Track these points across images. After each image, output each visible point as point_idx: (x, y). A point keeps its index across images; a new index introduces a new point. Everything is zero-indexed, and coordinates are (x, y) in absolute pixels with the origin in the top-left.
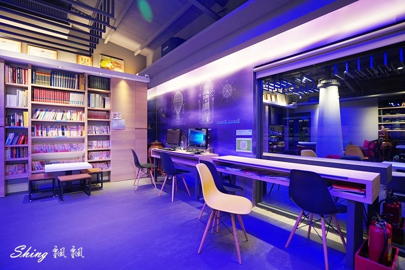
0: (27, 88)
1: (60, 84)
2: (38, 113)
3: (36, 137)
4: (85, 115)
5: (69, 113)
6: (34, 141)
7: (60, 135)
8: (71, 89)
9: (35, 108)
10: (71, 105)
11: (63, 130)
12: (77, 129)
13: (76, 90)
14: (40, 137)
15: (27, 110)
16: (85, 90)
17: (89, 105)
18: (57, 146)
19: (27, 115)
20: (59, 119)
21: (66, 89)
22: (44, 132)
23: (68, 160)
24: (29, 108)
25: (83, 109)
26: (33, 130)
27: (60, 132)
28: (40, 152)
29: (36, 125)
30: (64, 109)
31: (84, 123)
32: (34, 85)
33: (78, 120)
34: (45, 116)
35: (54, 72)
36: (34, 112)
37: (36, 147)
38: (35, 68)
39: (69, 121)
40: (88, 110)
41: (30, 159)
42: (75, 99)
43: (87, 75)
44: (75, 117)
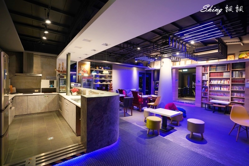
0: (208, 73)
1: (219, 70)
2: (212, 81)
3: (211, 90)
4: (230, 81)
5: (223, 81)
6: (210, 91)
7: (219, 89)
8: (224, 71)
9: (211, 80)
10: (224, 77)
11: (220, 87)
12: (227, 87)
13: (226, 71)
14: (212, 90)
15: (208, 80)
16: (230, 70)
17: (232, 76)
18: (218, 93)
19: (208, 82)
20: (219, 83)
21: (222, 71)
22: (214, 88)
23: (223, 100)
24: (209, 80)
25: (229, 79)
26: (210, 87)
27: (219, 88)
28: (212, 95)
29: (211, 85)
30: (221, 79)
31: (230, 85)
32: (210, 72)
33: (227, 84)
34: (214, 82)
35: (217, 65)
36: (210, 81)
37: (211, 93)
38: (211, 66)
39: (223, 84)
40: (232, 79)
41: (208, 97)
42: (226, 75)
43: (231, 64)
44: (226, 82)
